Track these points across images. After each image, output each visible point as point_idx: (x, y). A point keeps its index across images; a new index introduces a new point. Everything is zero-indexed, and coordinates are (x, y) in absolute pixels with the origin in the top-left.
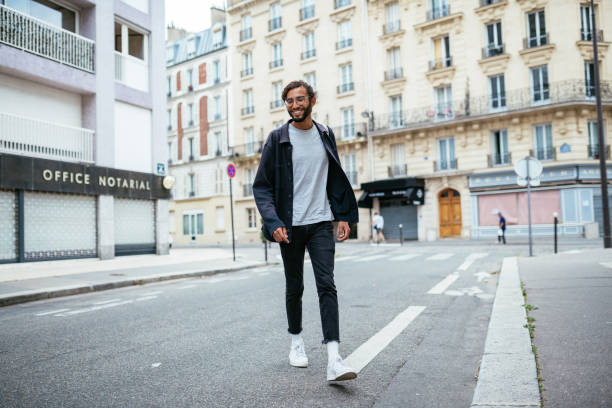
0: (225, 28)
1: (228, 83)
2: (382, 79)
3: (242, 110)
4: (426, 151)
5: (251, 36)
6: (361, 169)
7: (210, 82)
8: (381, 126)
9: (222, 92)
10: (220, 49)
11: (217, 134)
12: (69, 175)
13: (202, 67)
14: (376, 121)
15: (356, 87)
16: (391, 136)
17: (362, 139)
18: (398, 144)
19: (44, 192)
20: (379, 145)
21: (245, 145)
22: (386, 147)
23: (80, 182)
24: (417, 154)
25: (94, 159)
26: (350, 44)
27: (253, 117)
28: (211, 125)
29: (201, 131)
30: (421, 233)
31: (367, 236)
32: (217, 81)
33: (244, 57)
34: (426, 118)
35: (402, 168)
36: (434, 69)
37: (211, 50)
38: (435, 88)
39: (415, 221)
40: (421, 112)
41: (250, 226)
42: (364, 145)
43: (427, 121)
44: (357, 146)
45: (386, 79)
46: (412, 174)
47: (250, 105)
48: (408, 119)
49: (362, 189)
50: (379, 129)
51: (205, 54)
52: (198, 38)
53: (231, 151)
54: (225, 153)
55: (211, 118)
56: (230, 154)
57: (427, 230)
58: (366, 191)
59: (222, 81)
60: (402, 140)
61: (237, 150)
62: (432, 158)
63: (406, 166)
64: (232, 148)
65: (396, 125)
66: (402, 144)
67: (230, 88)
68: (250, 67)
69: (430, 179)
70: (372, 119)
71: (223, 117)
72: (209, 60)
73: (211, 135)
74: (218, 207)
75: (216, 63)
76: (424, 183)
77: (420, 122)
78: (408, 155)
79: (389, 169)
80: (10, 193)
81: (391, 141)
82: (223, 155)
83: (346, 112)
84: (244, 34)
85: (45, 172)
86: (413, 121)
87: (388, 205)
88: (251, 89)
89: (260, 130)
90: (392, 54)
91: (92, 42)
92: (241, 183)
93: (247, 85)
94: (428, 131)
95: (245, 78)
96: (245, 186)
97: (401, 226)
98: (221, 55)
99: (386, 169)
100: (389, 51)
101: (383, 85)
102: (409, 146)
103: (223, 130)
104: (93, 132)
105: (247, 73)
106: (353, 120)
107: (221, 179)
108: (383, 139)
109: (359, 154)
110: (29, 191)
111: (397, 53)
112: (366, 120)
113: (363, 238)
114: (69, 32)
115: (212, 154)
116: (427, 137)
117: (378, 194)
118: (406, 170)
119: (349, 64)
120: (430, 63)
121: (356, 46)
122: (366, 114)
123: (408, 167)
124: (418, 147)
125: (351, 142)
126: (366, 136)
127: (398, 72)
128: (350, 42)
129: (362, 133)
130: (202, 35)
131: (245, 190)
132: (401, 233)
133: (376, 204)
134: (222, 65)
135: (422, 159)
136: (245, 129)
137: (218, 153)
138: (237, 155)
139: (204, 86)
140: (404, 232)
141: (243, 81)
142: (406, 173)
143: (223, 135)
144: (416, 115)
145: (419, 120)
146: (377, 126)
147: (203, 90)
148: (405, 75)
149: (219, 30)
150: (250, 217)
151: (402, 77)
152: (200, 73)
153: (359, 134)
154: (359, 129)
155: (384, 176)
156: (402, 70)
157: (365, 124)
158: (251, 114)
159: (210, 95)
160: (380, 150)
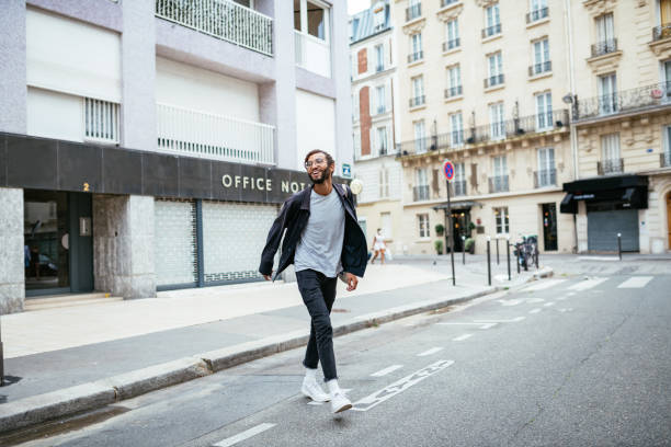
0: (388, 7)
1: (393, 70)
2: (588, 54)
3: (411, 101)
4: (650, 142)
5: (420, 14)
6: (562, 166)
7: (372, 70)
8: (589, 112)
9: (386, 81)
10: (384, 32)
11: (380, 129)
12: (250, 180)
13: (362, 53)
14: (580, 107)
15: (554, 66)
16: (602, 125)
17: (563, 130)
18: (610, 134)
19: (223, 201)
20: (585, 136)
21: (414, 141)
22: (595, 138)
23: (262, 189)
24: (637, 145)
25: (275, 160)
26: (545, 15)
27: (424, 108)
28: (373, 120)
29: (362, 127)
30: (644, 243)
31: (570, 248)
32: (380, 69)
33: (412, 39)
34: (650, 100)
35: (616, 164)
36: (661, 37)
37: (372, 33)
38: (661, 61)
39: (636, 229)
40: (643, 93)
41: (422, 234)
42: (565, 136)
43: (653, 104)
44: (557, 139)
45: (594, 54)
46: (629, 170)
47: (420, 95)
48: (626, 101)
49: (564, 191)
50: (587, 116)
51: (365, 39)
52: (357, 21)
53: (398, 149)
54: (391, 151)
55: (373, 112)
56: (395, 152)
57: (652, 239)
58: (569, 193)
59: (386, 69)
60: (617, 128)
61: (404, 148)
62: (657, 151)
63: (622, 161)
64: (399, 145)
65: (609, 111)
66: (617, 134)
67: (395, 76)
68: (419, 50)
69: (655, 176)
70: (576, 105)
71: (388, 110)
72: (370, 45)
73: (374, 131)
74: (382, 214)
75: (378, 48)
76: (647, 182)
77: (643, 105)
78: (624, 147)
79: (599, 165)
80: (188, 204)
81: (600, 131)
82: (389, 153)
83: (540, 98)
84: (410, 12)
85: (224, 177)
86: (633, 104)
87: (596, 209)
88: (421, 76)
89: (432, 123)
90: (602, 22)
91: (271, 19)
92: (410, 186)
93: (415, 71)
94: (653, 117)
95: (414, 63)
96: (415, 189)
97: (619, 235)
98: (384, 39)
99: (595, 166)
100: (597, 19)
101: (590, 63)
102: (626, 137)
103: (389, 124)
104: (273, 127)
105: (416, 57)
106: (550, 106)
107: (387, 181)
108: (591, 128)
109: (558, 148)
110: (207, 200)
111: (609, 21)
112: (569, 106)
113: (565, 250)
114: (242, 7)
115: (375, 152)
116: (651, 123)
117: (586, 197)
118: (622, 166)
119: (545, 39)
120: (655, 30)
121: (552, 15)
122: (568, 99)
123: (625, 163)
124: (637, 138)
125: (548, 133)
126: (567, 125)
127: (611, 45)
128: (545, 11)
129: (563, 122)
130: (360, 17)
131: (415, 193)
132: (620, 244)
133: (582, 208)
134: (385, 50)
135: (644, 152)
136: (414, 122)
137: (383, 152)
138: (405, 153)
139: (364, 75)
140: (622, 242)
141: (410, 67)
142: (622, 169)
143: (389, 131)
144: (636, 97)
145: (641, 102)
146: (582, 112)
147: (363, 80)
148: (620, 48)
149: (381, 10)
150: (421, 225)
151: (616, 50)
152: (360, 61)
153: (559, 124)
154: (559, 117)
155: (592, 174)
156: (616, 41)
157: (566, 111)
158: (421, 106)
159: (372, 85)
160: (588, 142)
